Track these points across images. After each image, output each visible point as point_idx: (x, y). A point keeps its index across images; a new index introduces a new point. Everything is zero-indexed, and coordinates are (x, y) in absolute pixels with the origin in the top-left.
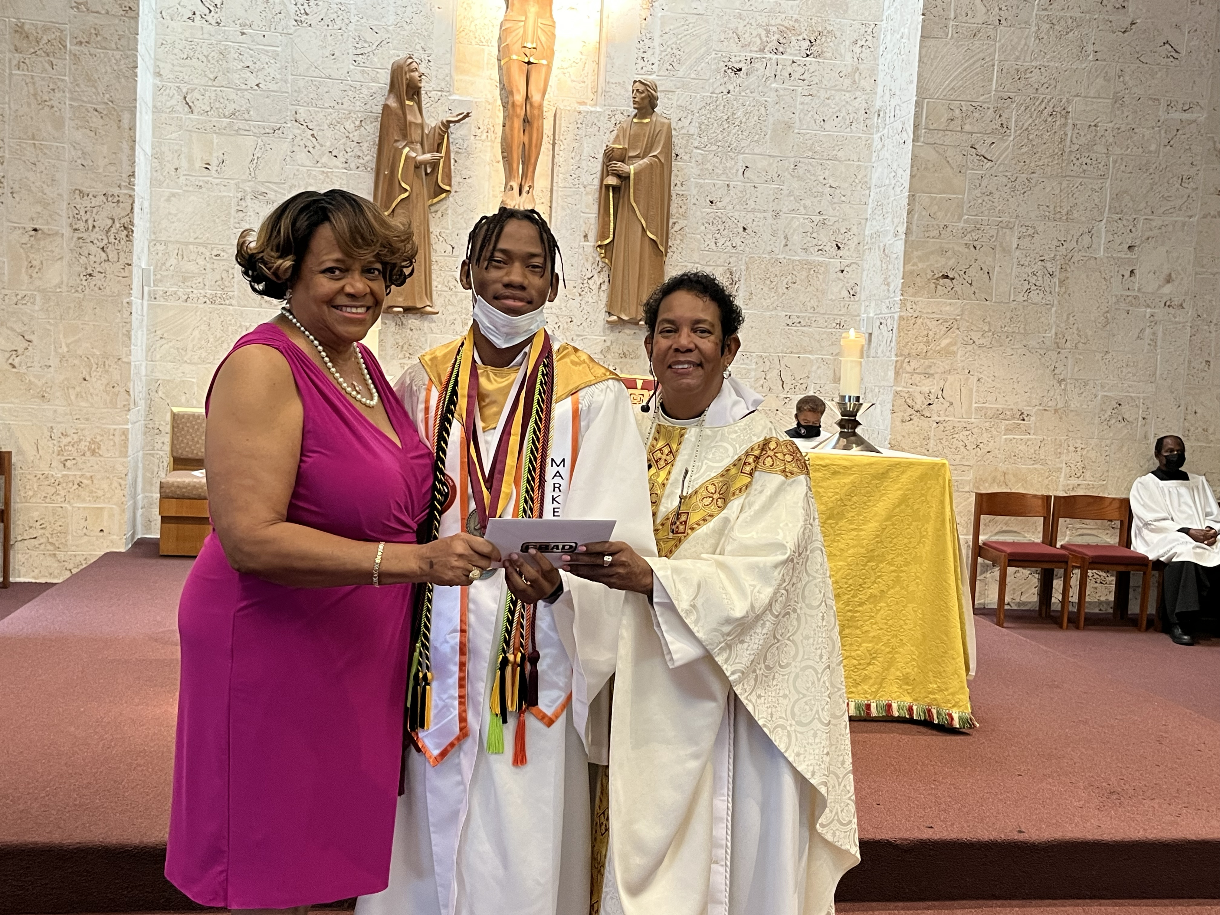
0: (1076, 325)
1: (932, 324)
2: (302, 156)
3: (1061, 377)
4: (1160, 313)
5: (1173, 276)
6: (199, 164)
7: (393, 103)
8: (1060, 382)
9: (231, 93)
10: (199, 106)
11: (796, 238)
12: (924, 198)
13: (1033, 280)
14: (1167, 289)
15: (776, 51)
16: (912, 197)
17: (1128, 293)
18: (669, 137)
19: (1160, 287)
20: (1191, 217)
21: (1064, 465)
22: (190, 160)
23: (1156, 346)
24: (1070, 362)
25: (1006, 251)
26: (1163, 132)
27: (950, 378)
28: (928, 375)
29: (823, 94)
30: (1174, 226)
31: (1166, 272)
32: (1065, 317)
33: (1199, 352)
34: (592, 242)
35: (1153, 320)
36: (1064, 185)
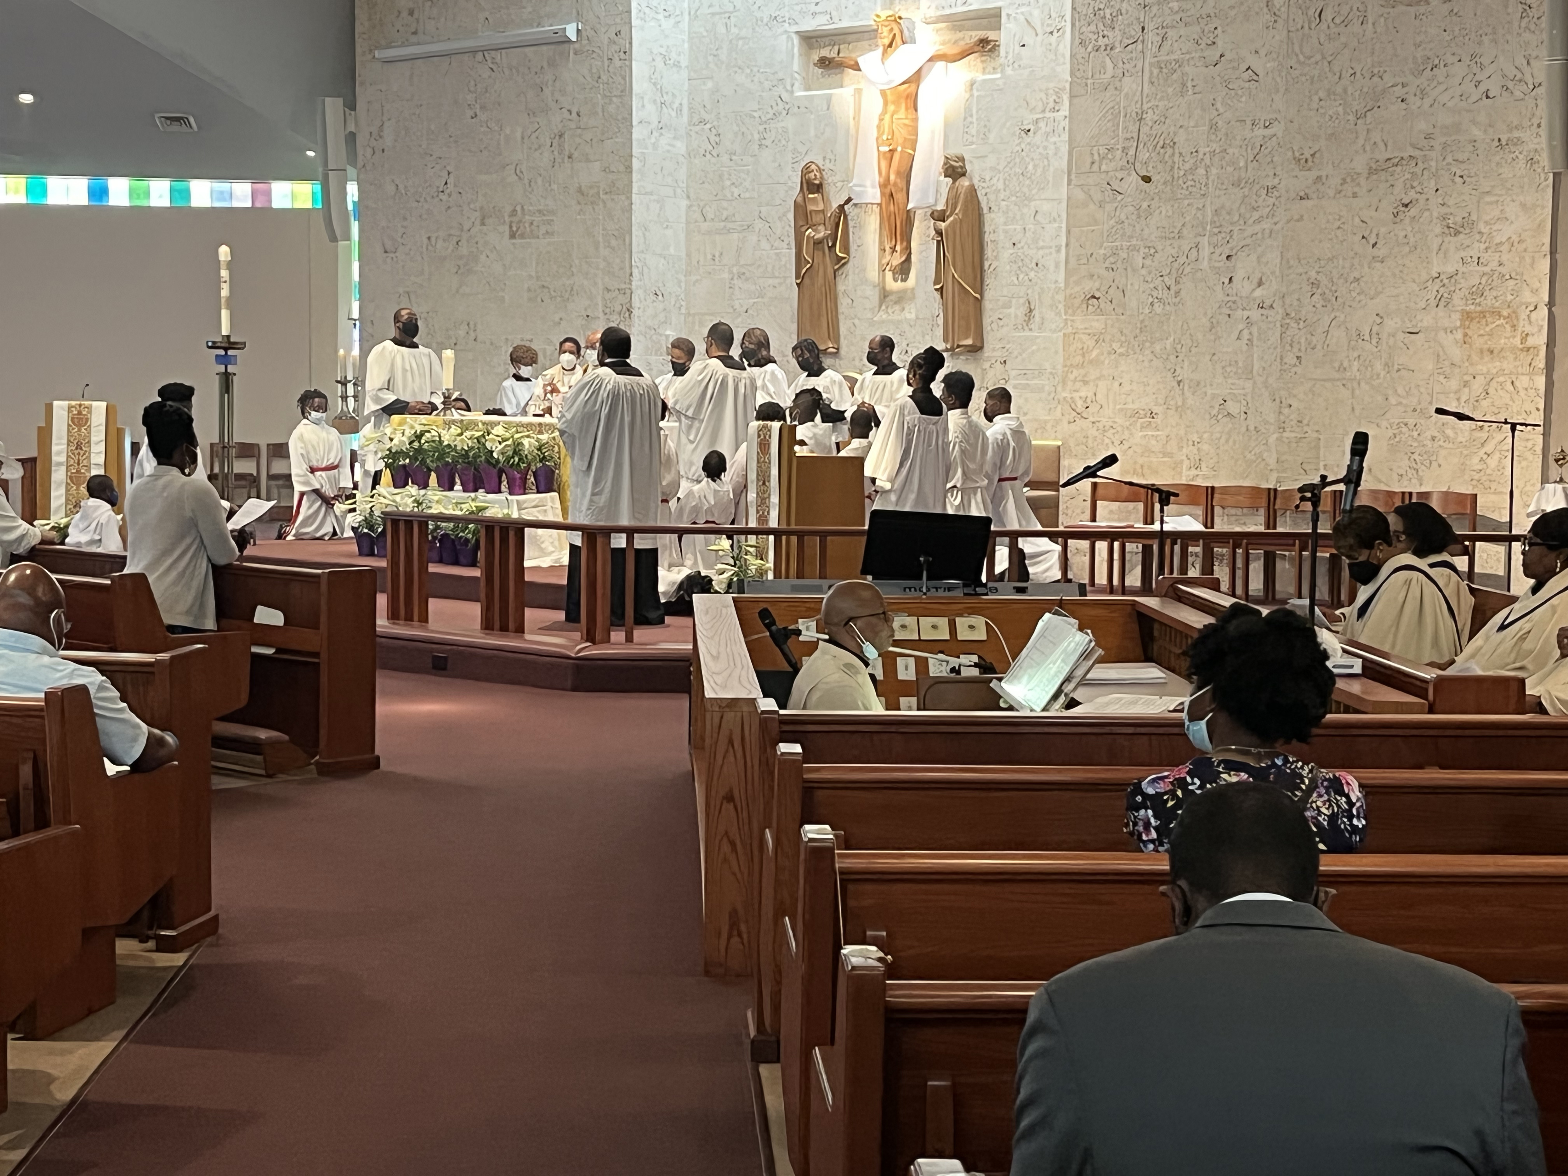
0: (1188, 332)
1: (1085, 338)
3: (1179, 379)
4: (1255, 314)
5: (1264, 279)
8: (1179, 382)
9: (725, 205)
12: (1075, 231)
13: (1155, 294)
14: (1258, 293)
17: (1228, 299)
19: (1254, 290)
20: (1276, 224)
21: (1184, 458)
23: (1252, 345)
24: (1186, 363)
26: (1249, 148)
27: (1100, 383)
28: (1085, 382)
30: (1263, 233)
31: (1258, 274)
32: (1180, 323)
33: (1289, 348)
35: (1249, 322)
36: (1176, 206)
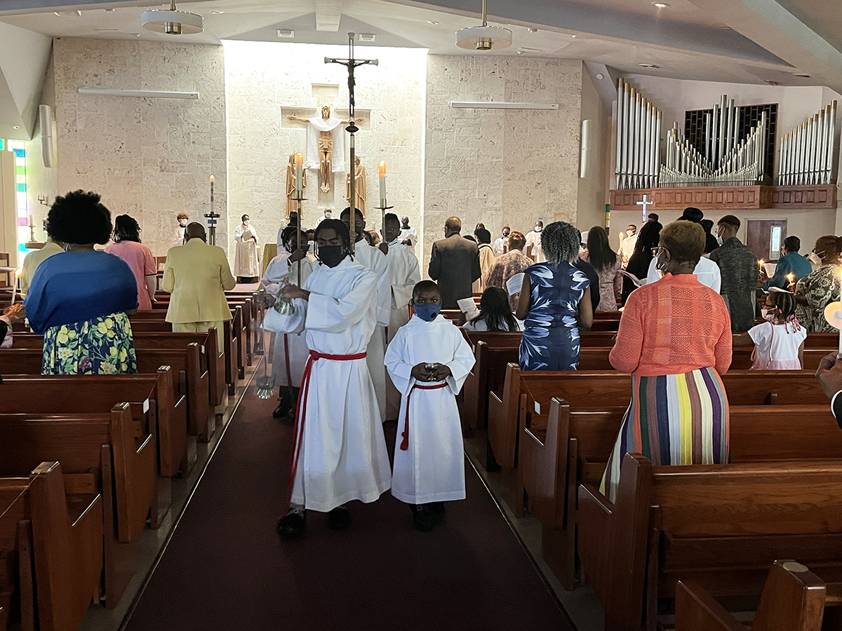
2: (267, 180)
4: (494, 212)
5: (497, 202)
6: (241, 183)
7: (290, 165)
9: (248, 164)
10: (240, 169)
11: (401, 195)
12: (428, 185)
14: (495, 206)
15: (393, 145)
16: (425, 185)
17: (485, 207)
18: (364, 169)
19: (493, 205)
20: (500, 187)
22: (239, 183)
25: (451, 198)
28: (433, 231)
29: (407, 156)
30: (496, 189)
31: (495, 201)
34: (346, 198)
35: (492, 215)
36: (466, 180)
